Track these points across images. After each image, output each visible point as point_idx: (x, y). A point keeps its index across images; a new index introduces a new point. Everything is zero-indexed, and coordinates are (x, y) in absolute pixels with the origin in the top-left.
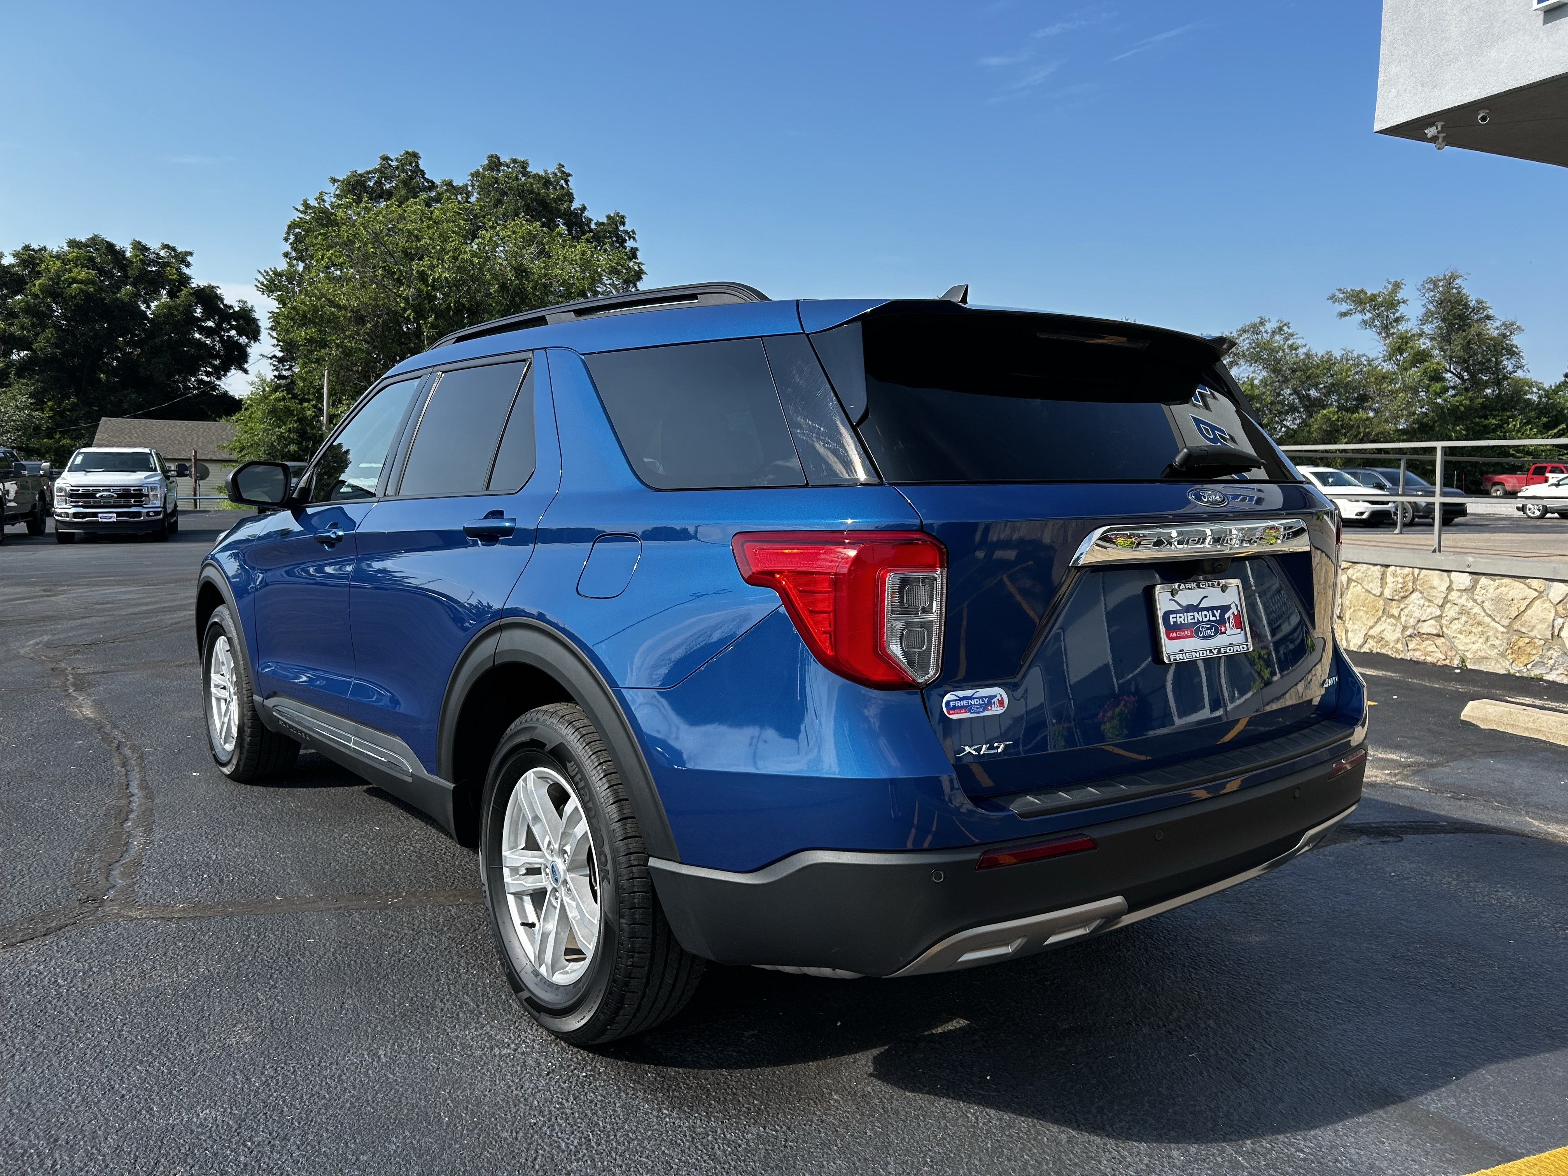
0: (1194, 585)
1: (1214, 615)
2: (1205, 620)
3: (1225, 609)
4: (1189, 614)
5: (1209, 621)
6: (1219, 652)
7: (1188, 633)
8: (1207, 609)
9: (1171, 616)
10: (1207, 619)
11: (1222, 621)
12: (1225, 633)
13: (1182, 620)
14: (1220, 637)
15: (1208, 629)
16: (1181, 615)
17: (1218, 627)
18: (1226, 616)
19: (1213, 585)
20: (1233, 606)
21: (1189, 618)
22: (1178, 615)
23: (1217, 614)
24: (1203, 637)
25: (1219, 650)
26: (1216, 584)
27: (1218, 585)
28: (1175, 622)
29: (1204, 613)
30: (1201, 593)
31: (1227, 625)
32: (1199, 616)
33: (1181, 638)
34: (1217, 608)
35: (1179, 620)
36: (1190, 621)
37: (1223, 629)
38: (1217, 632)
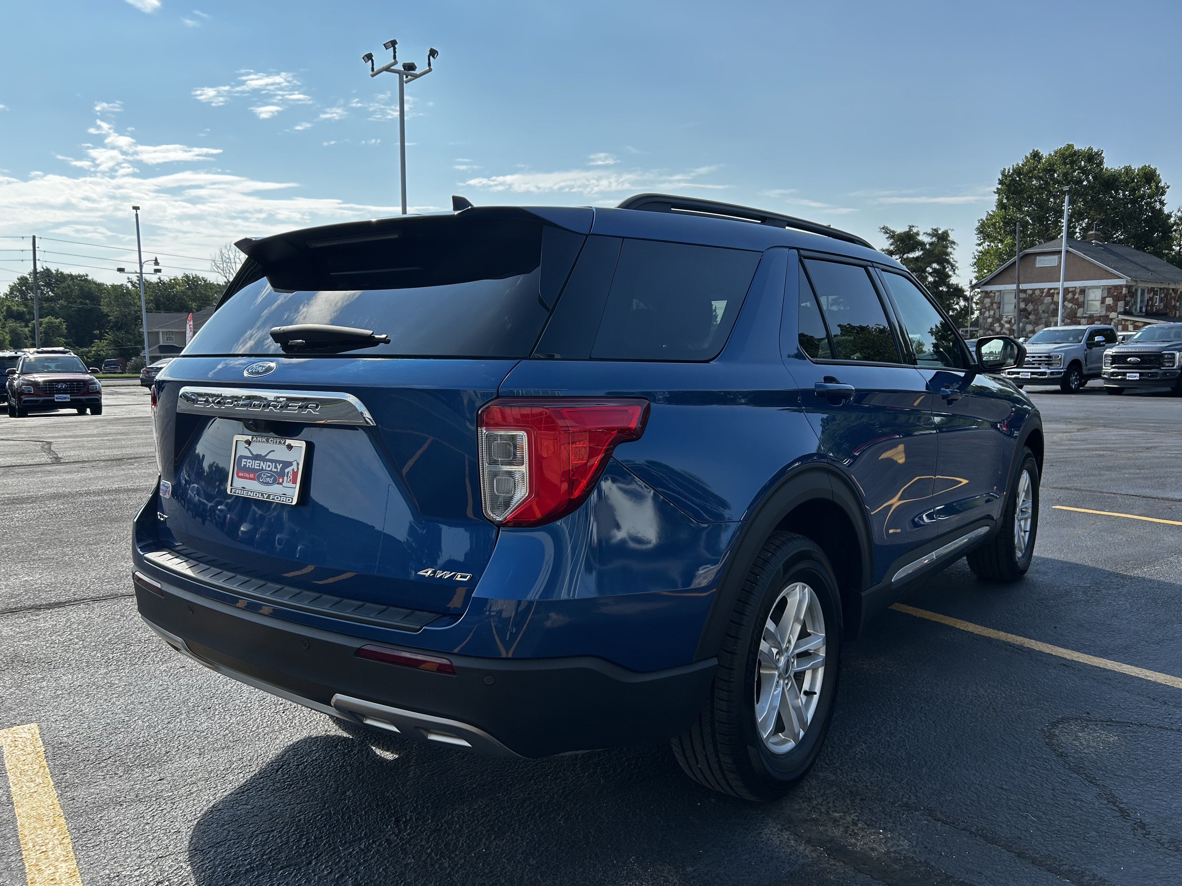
0: (264, 440)
1: (276, 467)
2: (267, 469)
3: (289, 464)
4: (257, 462)
5: (271, 471)
6: (268, 497)
7: (252, 476)
8: (272, 461)
9: (244, 460)
10: (269, 469)
11: (282, 474)
12: (281, 484)
13: (250, 465)
14: (276, 486)
15: (268, 477)
16: (251, 461)
17: (277, 477)
18: (286, 471)
19: (280, 442)
20: (295, 464)
21: (256, 464)
22: (249, 461)
23: (279, 467)
24: (263, 482)
25: (269, 495)
26: (282, 442)
27: (284, 443)
28: (245, 465)
29: (268, 463)
30: (270, 446)
31: (285, 478)
32: (264, 465)
33: (246, 478)
34: (280, 462)
35: (248, 464)
36: (256, 467)
37: (281, 480)
38: (275, 482)
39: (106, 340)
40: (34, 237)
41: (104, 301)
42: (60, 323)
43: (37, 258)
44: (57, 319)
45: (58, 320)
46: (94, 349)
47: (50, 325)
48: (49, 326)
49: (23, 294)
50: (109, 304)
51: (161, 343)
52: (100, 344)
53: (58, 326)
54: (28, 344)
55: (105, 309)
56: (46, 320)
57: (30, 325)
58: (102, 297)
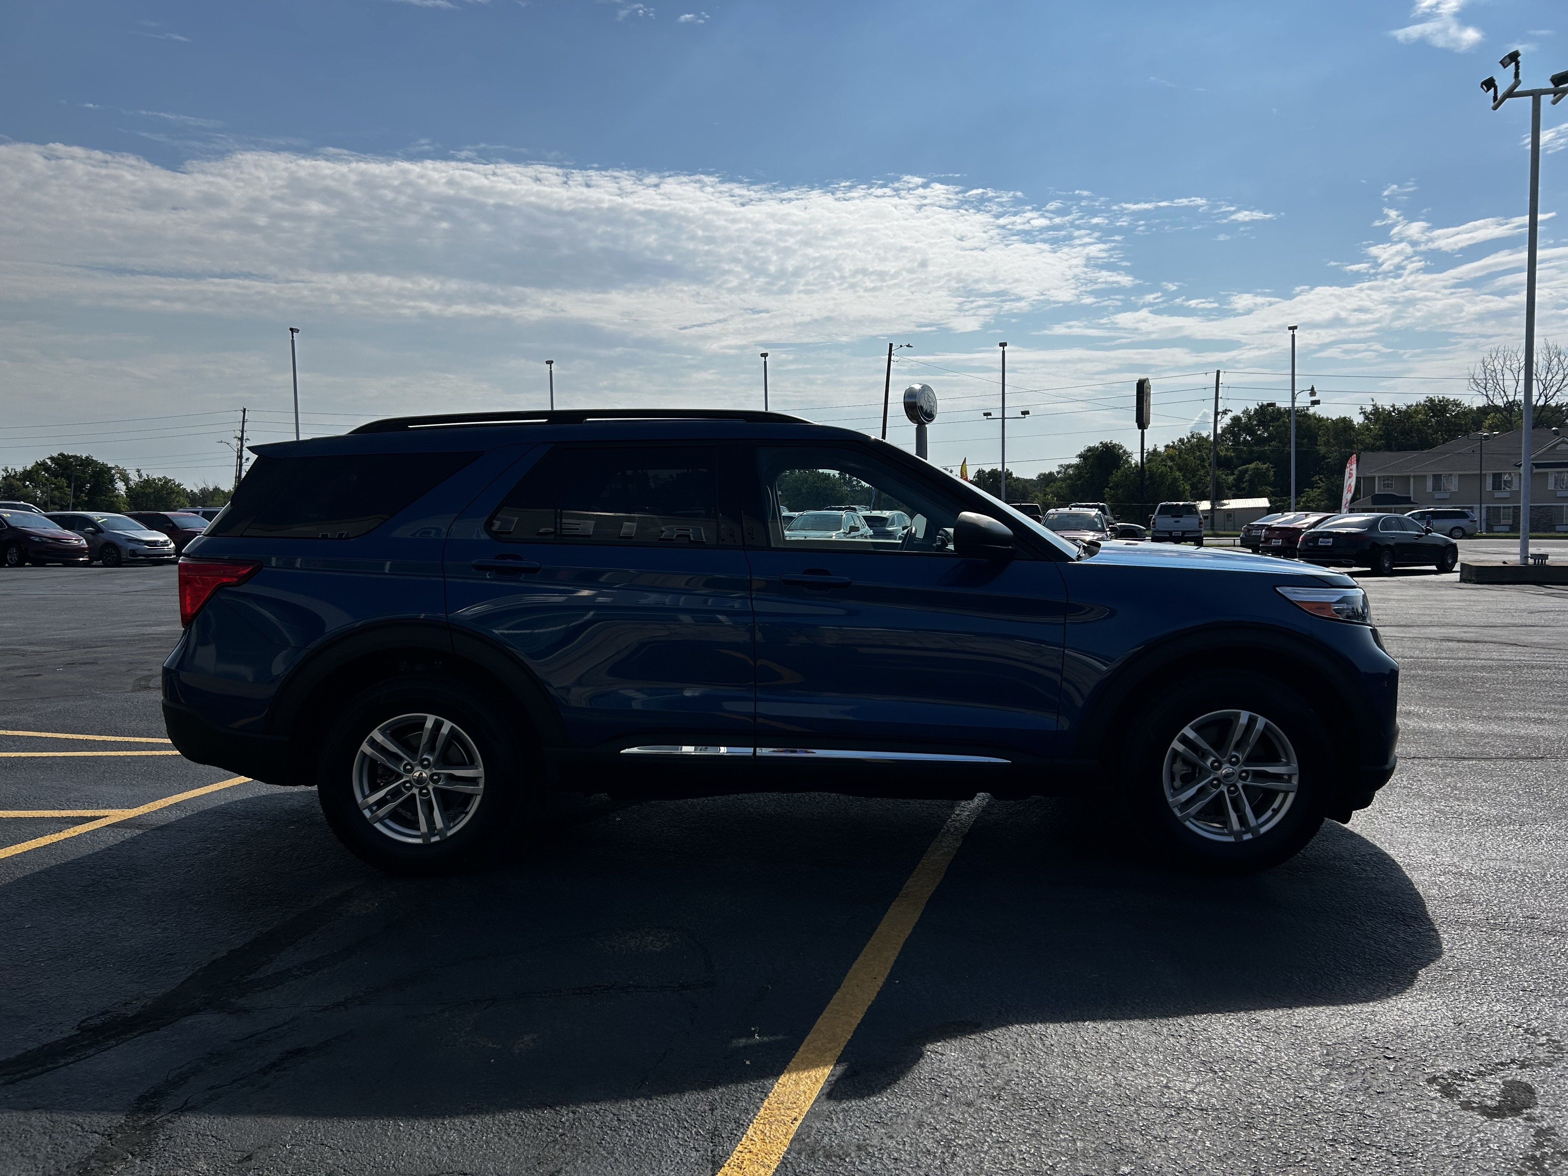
39: (1319, 488)
40: (1218, 372)
41: (1321, 440)
42: (1267, 469)
43: (1220, 396)
44: (1264, 464)
45: (1266, 466)
46: (1304, 499)
47: (1257, 472)
48: (1254, 473)
49: (1236, 436)
50: (1327, 443)
51: (1377, 493)
52: (1310, 493)
53: (1265, 473)
54: (1230, 495)
55: (1322, 450)
56: (1252, 466)
57: (1236, 472)
58: (1319, 435)
